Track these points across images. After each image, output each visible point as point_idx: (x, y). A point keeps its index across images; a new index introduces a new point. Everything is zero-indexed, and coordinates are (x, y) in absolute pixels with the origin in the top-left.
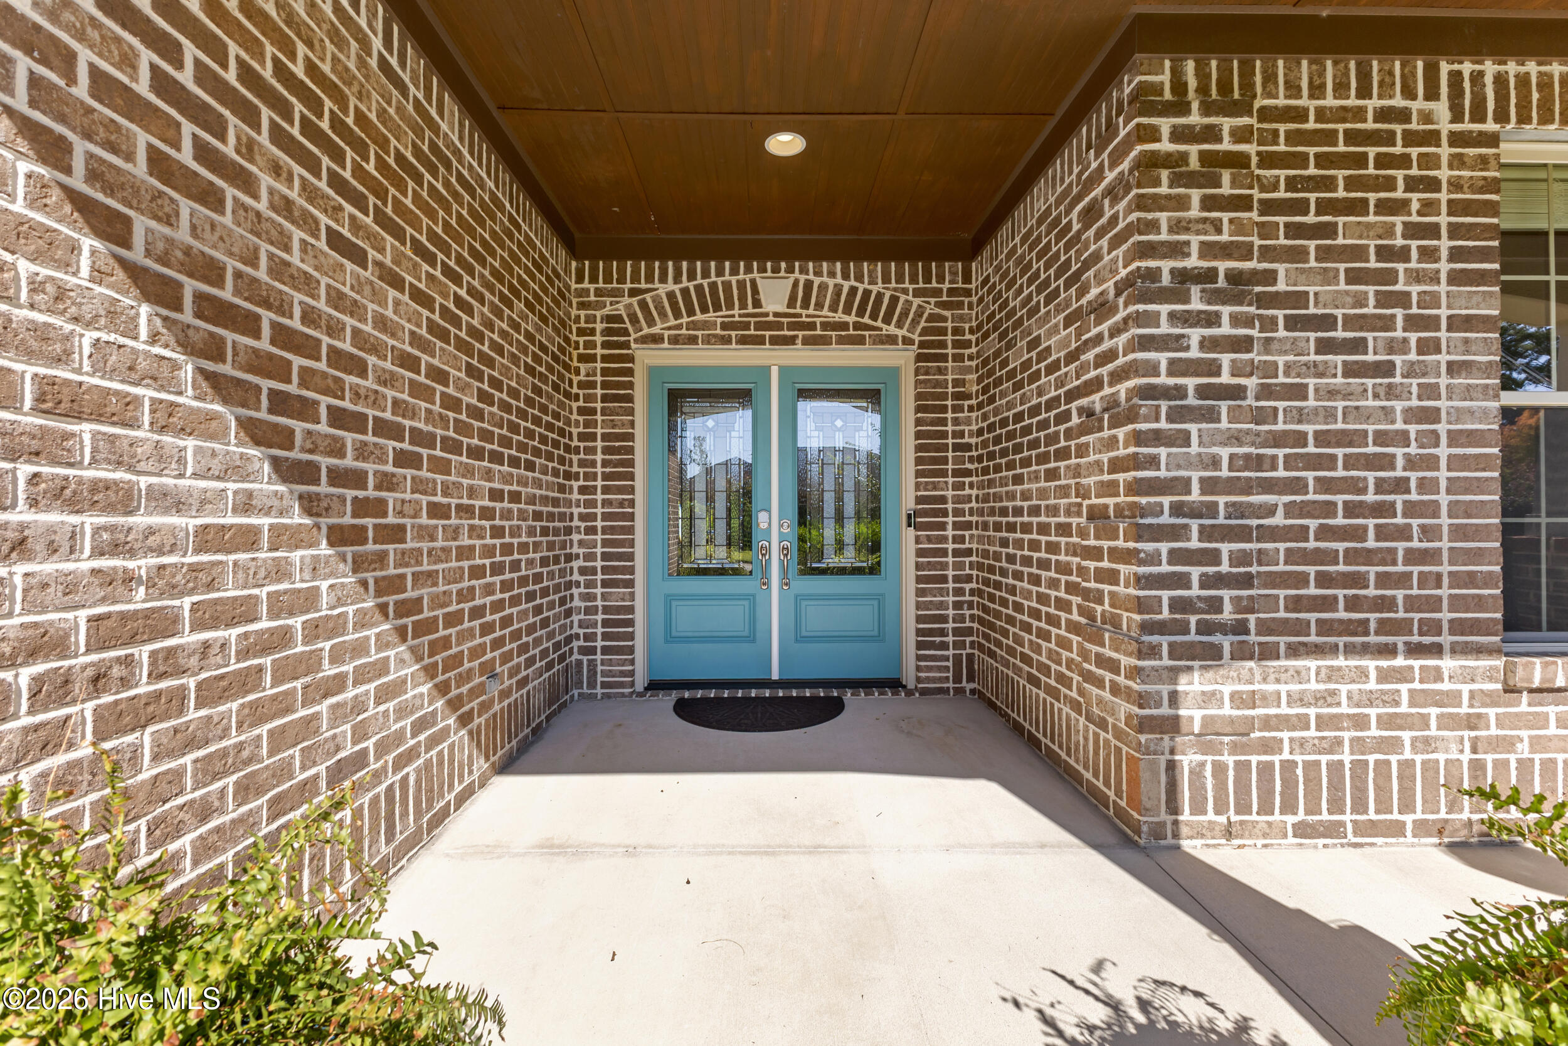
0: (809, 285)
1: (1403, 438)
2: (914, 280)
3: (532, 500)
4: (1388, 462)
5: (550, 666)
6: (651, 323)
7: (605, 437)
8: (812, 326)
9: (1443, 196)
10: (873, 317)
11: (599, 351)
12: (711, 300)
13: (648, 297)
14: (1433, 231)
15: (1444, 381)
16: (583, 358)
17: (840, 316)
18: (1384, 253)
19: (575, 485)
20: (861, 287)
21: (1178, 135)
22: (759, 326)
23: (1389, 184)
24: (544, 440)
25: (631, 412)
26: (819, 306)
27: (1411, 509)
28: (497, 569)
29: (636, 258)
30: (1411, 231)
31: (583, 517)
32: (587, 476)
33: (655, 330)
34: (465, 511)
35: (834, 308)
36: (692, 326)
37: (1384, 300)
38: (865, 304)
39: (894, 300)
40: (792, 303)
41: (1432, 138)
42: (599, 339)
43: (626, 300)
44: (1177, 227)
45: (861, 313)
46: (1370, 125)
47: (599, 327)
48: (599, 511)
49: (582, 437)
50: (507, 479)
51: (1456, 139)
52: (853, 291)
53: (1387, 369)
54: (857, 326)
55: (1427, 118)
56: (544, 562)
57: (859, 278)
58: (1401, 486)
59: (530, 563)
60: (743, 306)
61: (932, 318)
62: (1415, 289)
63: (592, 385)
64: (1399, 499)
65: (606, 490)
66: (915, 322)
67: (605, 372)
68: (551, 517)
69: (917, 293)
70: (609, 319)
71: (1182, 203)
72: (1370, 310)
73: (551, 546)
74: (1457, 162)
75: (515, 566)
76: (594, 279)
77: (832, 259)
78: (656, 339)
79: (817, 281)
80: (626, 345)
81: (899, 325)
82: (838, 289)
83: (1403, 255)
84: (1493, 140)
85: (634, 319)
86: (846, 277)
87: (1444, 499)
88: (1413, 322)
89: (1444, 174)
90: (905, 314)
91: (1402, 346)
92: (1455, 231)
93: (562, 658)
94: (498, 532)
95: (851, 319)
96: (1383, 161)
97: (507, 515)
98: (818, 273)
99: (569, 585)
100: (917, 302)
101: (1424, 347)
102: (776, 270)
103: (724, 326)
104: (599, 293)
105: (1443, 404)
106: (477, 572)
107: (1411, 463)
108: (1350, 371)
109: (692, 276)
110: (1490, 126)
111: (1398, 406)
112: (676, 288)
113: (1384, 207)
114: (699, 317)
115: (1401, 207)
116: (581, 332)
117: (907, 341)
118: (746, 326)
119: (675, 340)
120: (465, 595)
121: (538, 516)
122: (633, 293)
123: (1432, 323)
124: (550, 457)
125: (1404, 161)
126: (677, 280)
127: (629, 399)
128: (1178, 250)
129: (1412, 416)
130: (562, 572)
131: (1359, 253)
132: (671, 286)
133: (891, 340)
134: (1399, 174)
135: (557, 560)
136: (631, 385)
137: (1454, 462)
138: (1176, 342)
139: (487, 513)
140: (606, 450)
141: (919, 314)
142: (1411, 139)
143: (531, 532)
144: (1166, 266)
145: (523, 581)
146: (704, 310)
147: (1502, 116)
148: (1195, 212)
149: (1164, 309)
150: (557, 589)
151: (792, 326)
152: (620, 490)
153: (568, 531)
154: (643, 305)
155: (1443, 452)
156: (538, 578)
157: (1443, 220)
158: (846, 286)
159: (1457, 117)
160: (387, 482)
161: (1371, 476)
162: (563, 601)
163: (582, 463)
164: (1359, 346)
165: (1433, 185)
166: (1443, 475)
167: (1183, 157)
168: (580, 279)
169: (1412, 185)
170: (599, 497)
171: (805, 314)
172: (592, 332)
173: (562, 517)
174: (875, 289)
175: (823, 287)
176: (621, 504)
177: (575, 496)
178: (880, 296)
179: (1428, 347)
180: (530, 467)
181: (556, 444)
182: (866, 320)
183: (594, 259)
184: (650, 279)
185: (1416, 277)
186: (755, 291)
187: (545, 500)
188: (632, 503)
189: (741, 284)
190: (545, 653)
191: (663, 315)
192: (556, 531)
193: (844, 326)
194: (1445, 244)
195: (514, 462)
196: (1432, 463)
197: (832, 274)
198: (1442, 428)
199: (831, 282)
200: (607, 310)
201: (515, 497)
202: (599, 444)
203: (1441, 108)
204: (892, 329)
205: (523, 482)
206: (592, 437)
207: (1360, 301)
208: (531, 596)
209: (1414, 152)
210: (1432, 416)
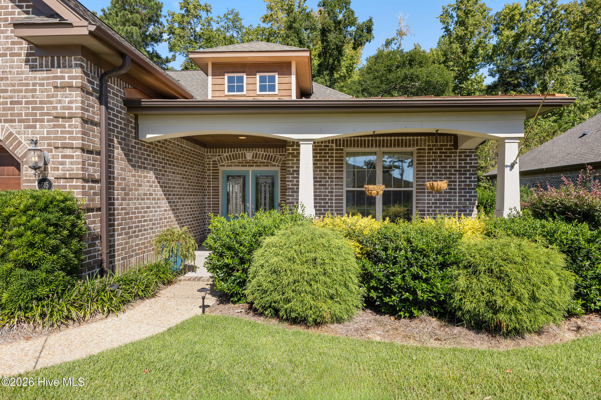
0: (256, 153)
1: (328, 196)
2: (279, 152)
3: (197, 202)
4: (326, 199)
5: (201, 234)
6: (222, 162)
7: (213, 187)
8: (257, 163)
9: (334, 158)
10: (271, 160)
11: (211, 168)
12: (236, 157)
13: (222, 156)
14: (333, 164)
15: (334, 187)
16: (208, 170)
17: (263, 160)
18: (325, 167)
19: (206, 197)
20: (268, 154)
21: (292, 150)
22: (246, 163)
23: (326, 157)
24: (199, 189)
25: (218, 181)
26: (259, 158)
27: (329, 207)
28: (191, 215)
29: (219, 148)
30: (329, 164)
31: (208, 204)
32: (209, 195)
33: (223, 164)
34: (186, 205)
35: (262, 159)
36: (231, 163)
37: (325, 174)
38: (269, 158)
39: (275, 157)
40: (253, 157)
41: (333, 149)
42: (211, 166)
43: (217, 157)
44: (292, 164)
45: (268, 160)
46: (323, 148)
47: (211, 163)
48: (211, 203)
49: (208, 187)
50: (193, 198)
51: (336, 150)
52: (266, 155)
53: (325, 185)
54: (267, 163)
55: (332, 146)
56: (200, 213)
57: (268, 152)
58: (327, 203)
59: (197, 214)
60: (242, 158)
61: (283, 161)
62: (330, 173)
63: (210, 176)
64: (327, 205)
65: (213, 198)
66: (280, 162)
67: (213, 173)
68: (201, 204)
69: (280, 155)
70: (214, 161)
71: (293, 160)
72: (323, 176)
73: (201, 210)
74: (336, 153)
75: (194, 214)
76: (210, 153)
77: (262, 148)
78: (224, 166)
79: (258, 153)
80: (217, 167)
81: (276, 162)
82: (263, 154)
83: (328, 167)
84: (342, 150)
85: (219, 161)
86: (265, 152)
87: (334, 205)
88: (329, 178)
89: (334, 155)
90: (277, 160)
91: (328, 182)
92: (336, 164)
93: (203, 234)
94: (191, 208)
95: (266, 161)
96: (325, 153)
97: (193, 205)
98: (258, 151)
99: (205, 219)
100: (280, 157)
101: (331, 182)
102: (249, 150)
103: (238, 163)
104: (211, 156)
105: (334, 190)
106: (188, 215)
107: (329, 199)
108: (320, 185)
109: (231, 152)
110: (342, 148)
111: (327, 191)
112: (228, 154)
113: (325, 160)
114: (233, 161)
115: (328, 160)
116: (208, 164)
117: (278, 166)
118: (243, 163)
119: (227, 166)
120: (186, 219)
121: (198, 205)
122: (219, 156)
123: (332, 178)
124: (201, 192)
125: (328, 153)
126: (228, 153)
127: (218, 178)
128: (293, 167)
129: (329, 192)
130: (203, 216)
131: (321, 167)
132: (227, 154)
133: (275, 165)
134: (327, 155)
135: (202, 213)
136: (218, 176)
137: (336, 199)
138: (292, 181)
139: (189, 205)
140: (213, 190)
141: (281, 160)
142: (329, 150)
143: (197, 208)
144: (291, 169)
145: (195, 217)
146: (234, 159)
147: (344, 146)
148: (295, 161)
149: (291, 176)
150: (202, 219)
151: (253, 163)
152: (216, 198)
153: (205, 207)
154: (221, 158)
155: (334, 198)
156: (198, 217)
157: (334, 162)
158: (265, 154)
159: (336, 146)
160: (177, 202)
161: (323, 201)
162: (203, 222)
163: (208, 192)
164: (321, 181)
165: (333, 157)
166: (334, 201)
167: (294, 153)
168: (207, 153)
169: (329, 157)
170: (211, 200)
171: (255, 160)
172: (210, 164)
173: (203, 204)
174: (271, 154)
175: (260, 154)
176: (216, 201)
177: (206, 199)
178: (272, 156)
179: (332, 182)
180: (197, 195)
181: (202, 189)
182: (269, 161)
183: (210, 148)
184: (222, 152)
185: (330, 171)
186: (245, 155)
187: (200, 201)
188: (218, 201)
189: (242, 154)
190: (199, 232)
191: (225, 160)
192: (202, 207)
193: (264, 163)
194: (334, 166)
195: (194, 195)
196: (332, 199)
197: (262, 151)
198: (334, 194)
199: (261, 153)
200: (213, 159)
201: (194, 202)
202: (211, 188)
203: (334, 145)
204: (275, 163)
205: (195, 199)
206: (210, 187)
207: (321, 175)
208: (197, 220)
209: (330, 152)
210: (332, 192)
